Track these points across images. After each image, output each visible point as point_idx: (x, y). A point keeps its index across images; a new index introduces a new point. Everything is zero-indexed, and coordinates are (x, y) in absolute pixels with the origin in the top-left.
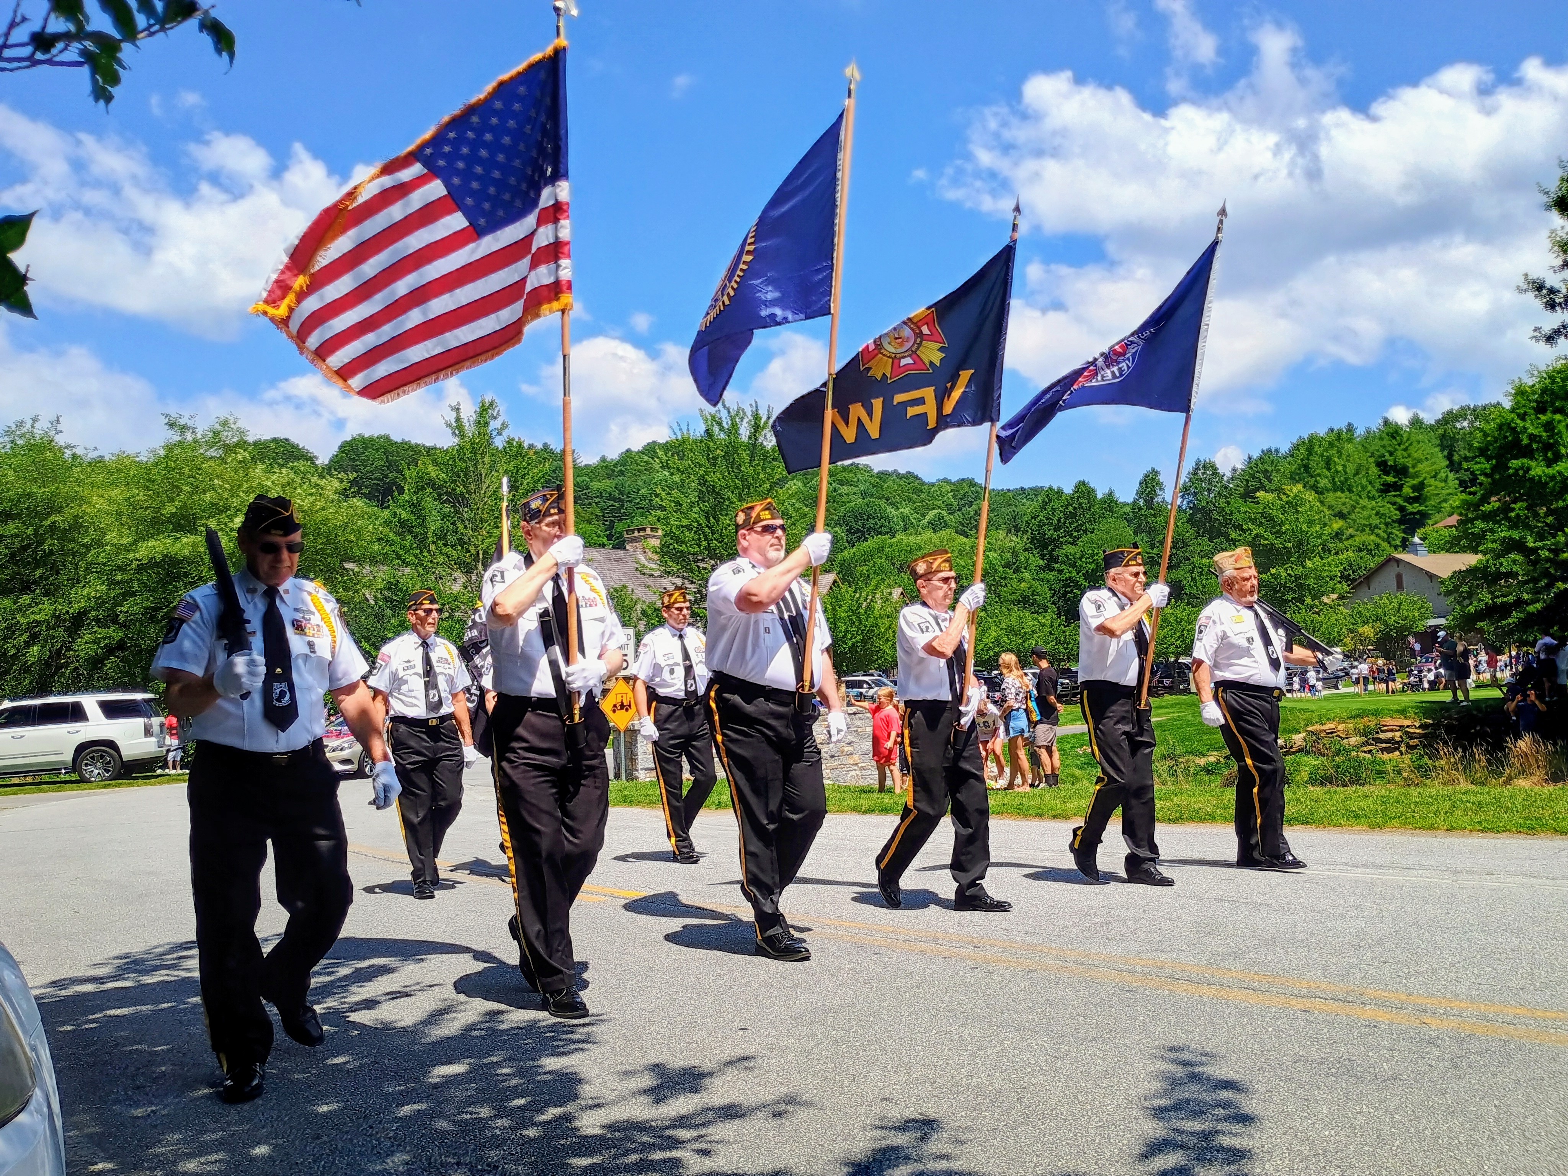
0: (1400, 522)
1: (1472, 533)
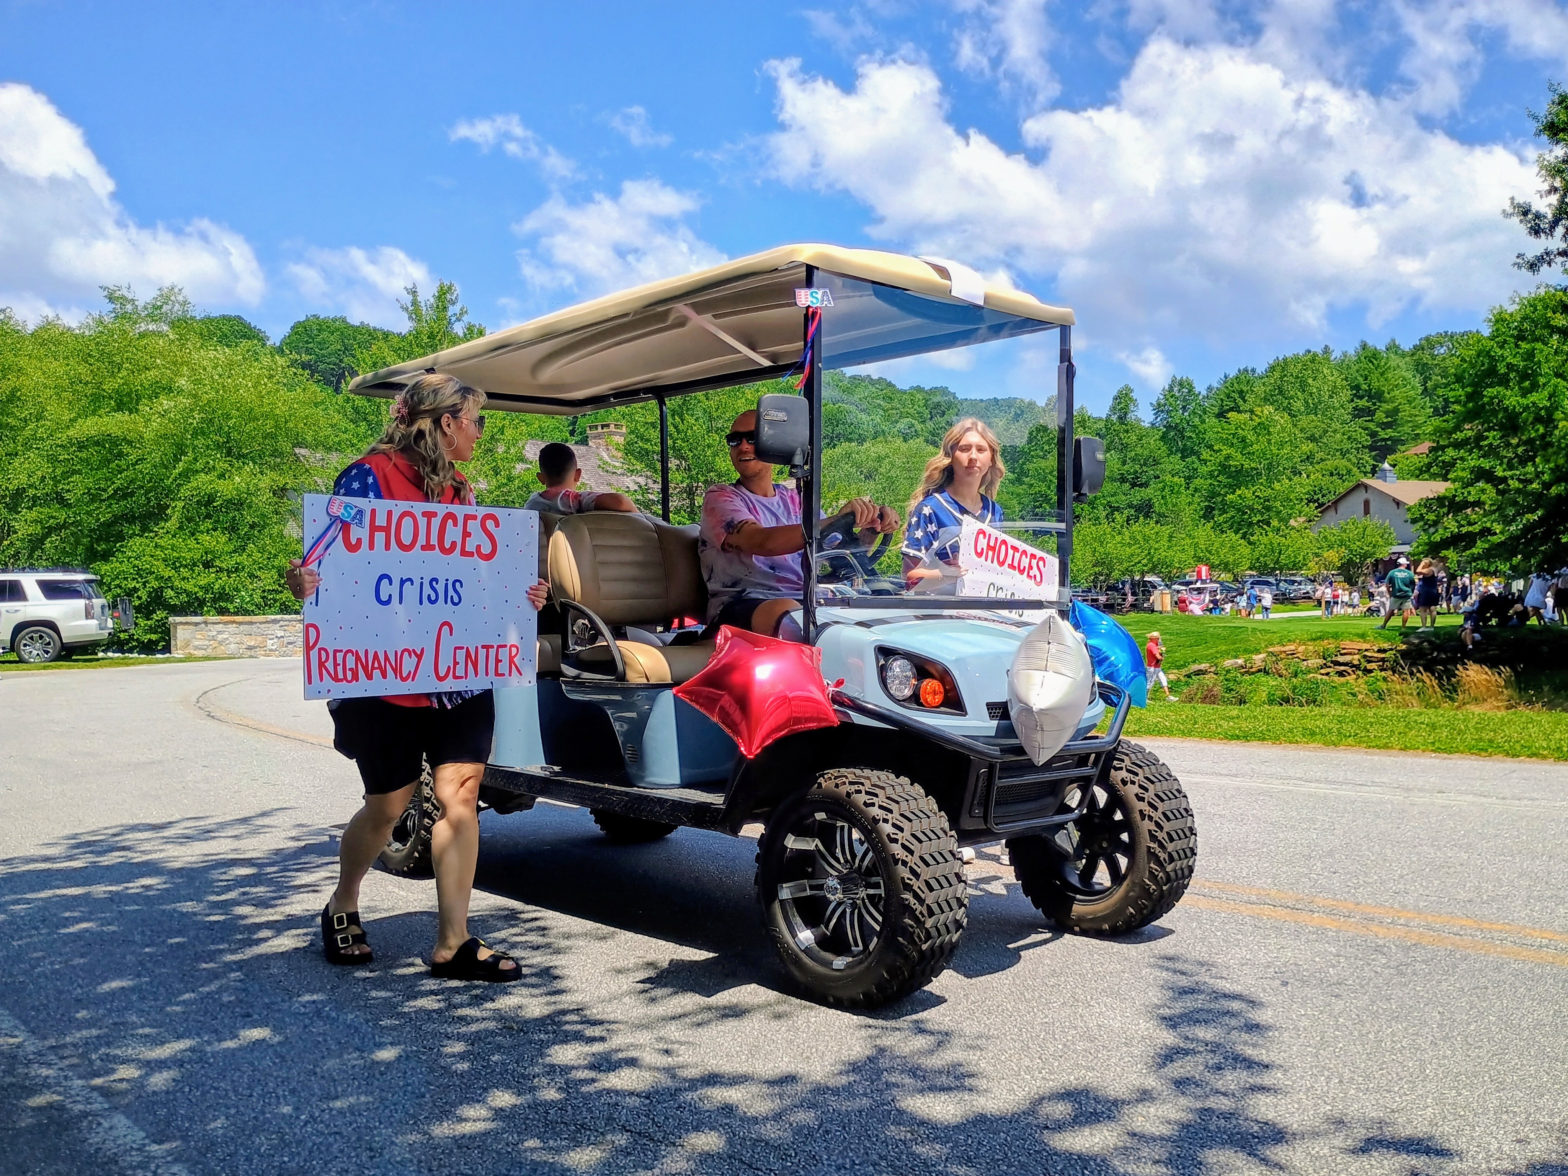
0: (1371, 448)
1: (1443, 462)
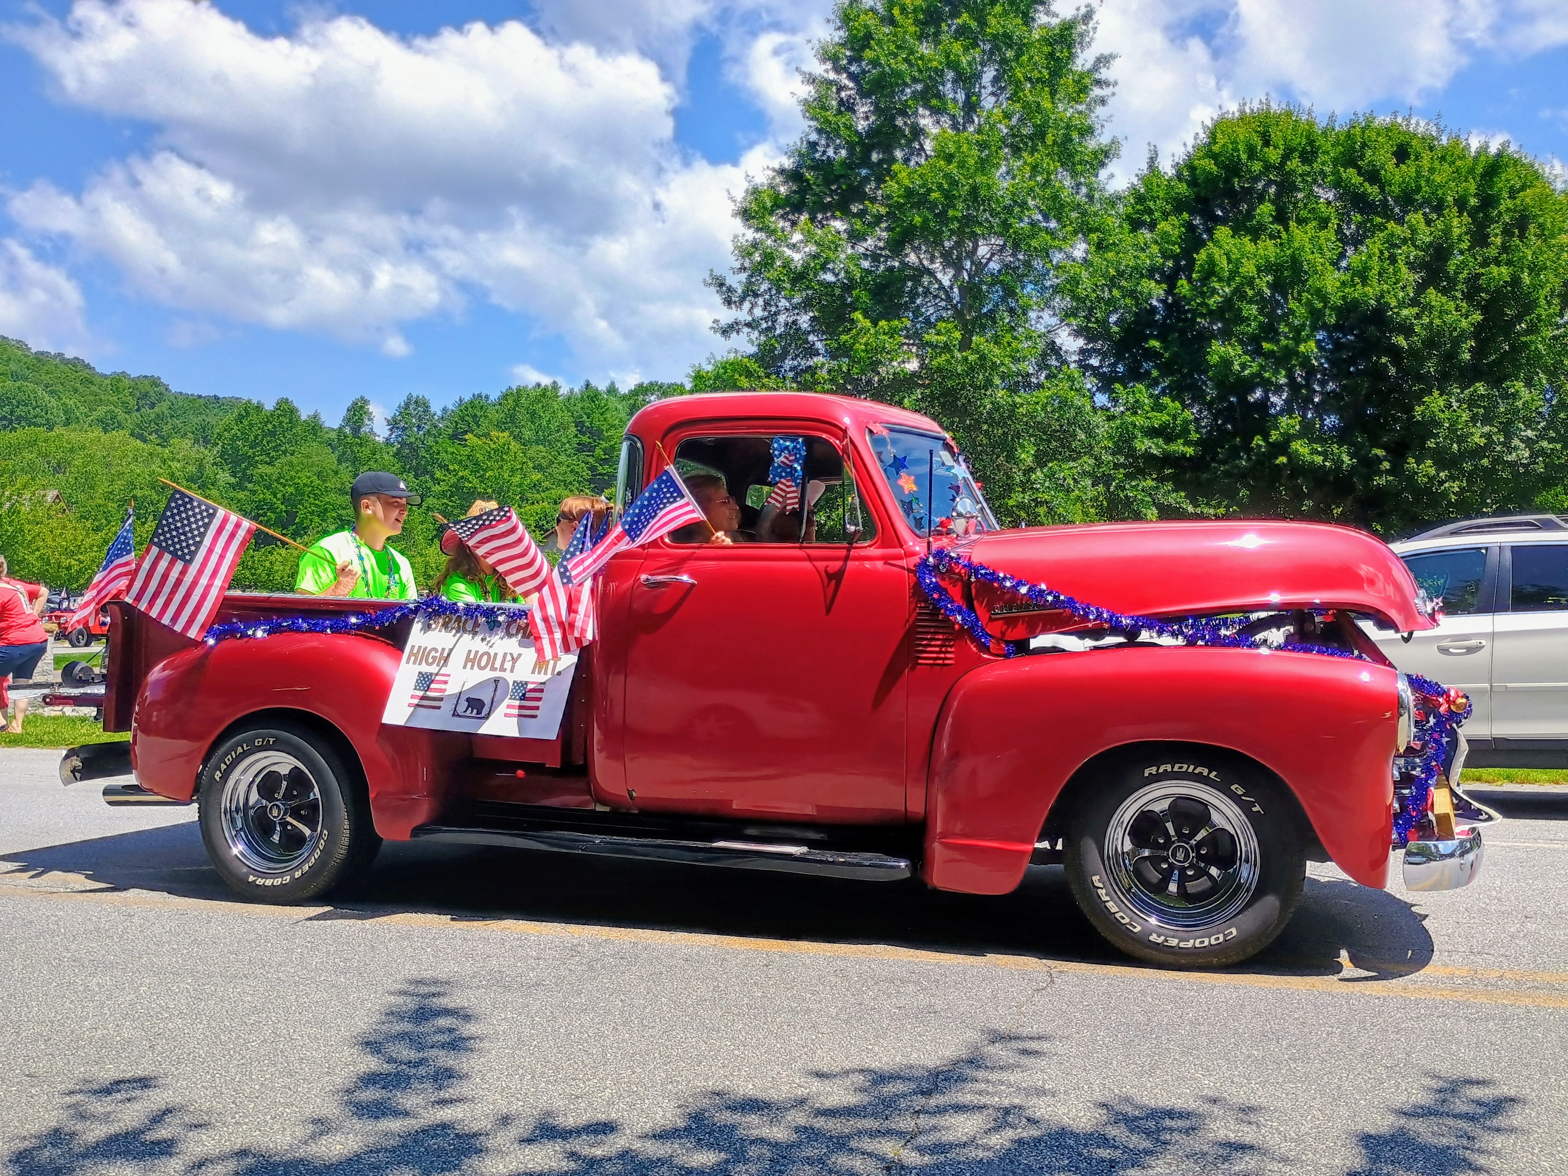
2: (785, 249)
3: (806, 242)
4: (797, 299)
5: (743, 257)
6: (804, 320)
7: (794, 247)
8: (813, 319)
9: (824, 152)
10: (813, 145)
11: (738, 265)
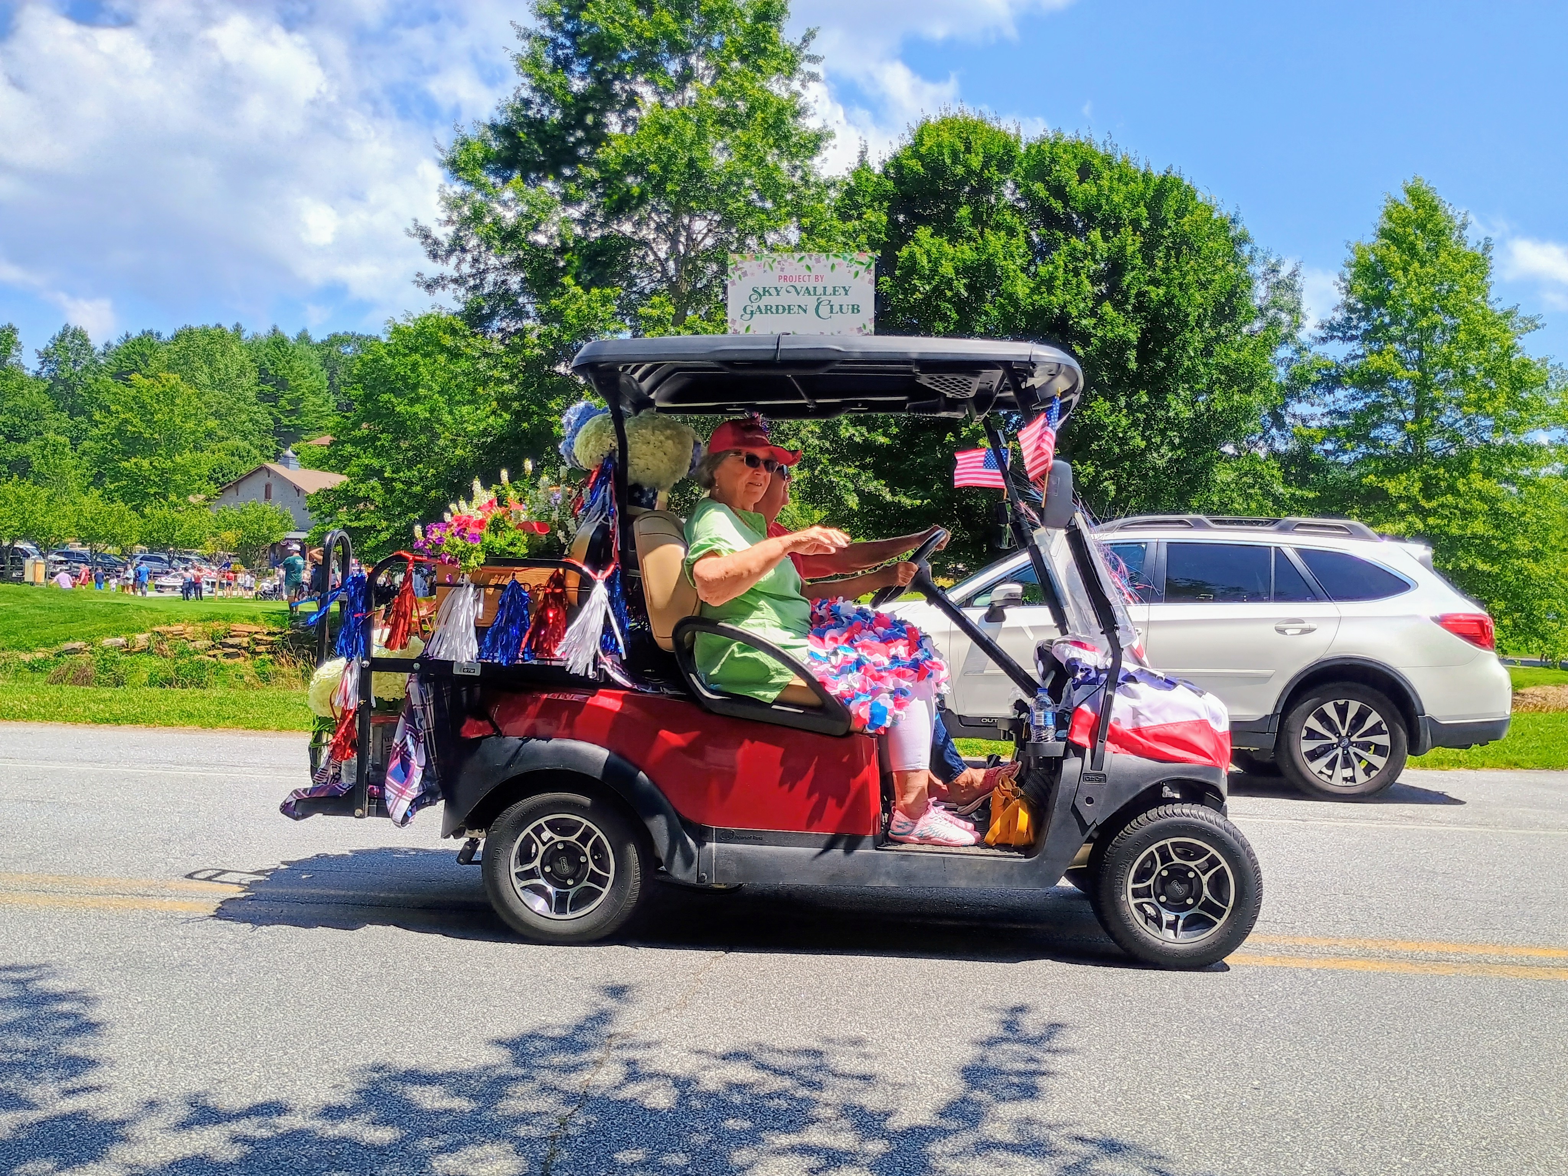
2: (496, 205)
3: (517, 200)
4: (506, 260)
5: (451, 210)
6: (515, 281)
7: (505, 204)
8: (524, 281)
9: (539, 111)
10: (527, 103)
11: (444, 217)
